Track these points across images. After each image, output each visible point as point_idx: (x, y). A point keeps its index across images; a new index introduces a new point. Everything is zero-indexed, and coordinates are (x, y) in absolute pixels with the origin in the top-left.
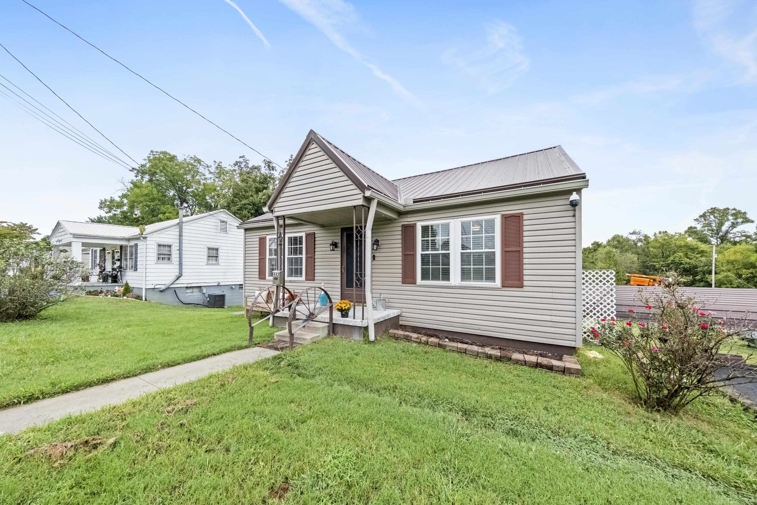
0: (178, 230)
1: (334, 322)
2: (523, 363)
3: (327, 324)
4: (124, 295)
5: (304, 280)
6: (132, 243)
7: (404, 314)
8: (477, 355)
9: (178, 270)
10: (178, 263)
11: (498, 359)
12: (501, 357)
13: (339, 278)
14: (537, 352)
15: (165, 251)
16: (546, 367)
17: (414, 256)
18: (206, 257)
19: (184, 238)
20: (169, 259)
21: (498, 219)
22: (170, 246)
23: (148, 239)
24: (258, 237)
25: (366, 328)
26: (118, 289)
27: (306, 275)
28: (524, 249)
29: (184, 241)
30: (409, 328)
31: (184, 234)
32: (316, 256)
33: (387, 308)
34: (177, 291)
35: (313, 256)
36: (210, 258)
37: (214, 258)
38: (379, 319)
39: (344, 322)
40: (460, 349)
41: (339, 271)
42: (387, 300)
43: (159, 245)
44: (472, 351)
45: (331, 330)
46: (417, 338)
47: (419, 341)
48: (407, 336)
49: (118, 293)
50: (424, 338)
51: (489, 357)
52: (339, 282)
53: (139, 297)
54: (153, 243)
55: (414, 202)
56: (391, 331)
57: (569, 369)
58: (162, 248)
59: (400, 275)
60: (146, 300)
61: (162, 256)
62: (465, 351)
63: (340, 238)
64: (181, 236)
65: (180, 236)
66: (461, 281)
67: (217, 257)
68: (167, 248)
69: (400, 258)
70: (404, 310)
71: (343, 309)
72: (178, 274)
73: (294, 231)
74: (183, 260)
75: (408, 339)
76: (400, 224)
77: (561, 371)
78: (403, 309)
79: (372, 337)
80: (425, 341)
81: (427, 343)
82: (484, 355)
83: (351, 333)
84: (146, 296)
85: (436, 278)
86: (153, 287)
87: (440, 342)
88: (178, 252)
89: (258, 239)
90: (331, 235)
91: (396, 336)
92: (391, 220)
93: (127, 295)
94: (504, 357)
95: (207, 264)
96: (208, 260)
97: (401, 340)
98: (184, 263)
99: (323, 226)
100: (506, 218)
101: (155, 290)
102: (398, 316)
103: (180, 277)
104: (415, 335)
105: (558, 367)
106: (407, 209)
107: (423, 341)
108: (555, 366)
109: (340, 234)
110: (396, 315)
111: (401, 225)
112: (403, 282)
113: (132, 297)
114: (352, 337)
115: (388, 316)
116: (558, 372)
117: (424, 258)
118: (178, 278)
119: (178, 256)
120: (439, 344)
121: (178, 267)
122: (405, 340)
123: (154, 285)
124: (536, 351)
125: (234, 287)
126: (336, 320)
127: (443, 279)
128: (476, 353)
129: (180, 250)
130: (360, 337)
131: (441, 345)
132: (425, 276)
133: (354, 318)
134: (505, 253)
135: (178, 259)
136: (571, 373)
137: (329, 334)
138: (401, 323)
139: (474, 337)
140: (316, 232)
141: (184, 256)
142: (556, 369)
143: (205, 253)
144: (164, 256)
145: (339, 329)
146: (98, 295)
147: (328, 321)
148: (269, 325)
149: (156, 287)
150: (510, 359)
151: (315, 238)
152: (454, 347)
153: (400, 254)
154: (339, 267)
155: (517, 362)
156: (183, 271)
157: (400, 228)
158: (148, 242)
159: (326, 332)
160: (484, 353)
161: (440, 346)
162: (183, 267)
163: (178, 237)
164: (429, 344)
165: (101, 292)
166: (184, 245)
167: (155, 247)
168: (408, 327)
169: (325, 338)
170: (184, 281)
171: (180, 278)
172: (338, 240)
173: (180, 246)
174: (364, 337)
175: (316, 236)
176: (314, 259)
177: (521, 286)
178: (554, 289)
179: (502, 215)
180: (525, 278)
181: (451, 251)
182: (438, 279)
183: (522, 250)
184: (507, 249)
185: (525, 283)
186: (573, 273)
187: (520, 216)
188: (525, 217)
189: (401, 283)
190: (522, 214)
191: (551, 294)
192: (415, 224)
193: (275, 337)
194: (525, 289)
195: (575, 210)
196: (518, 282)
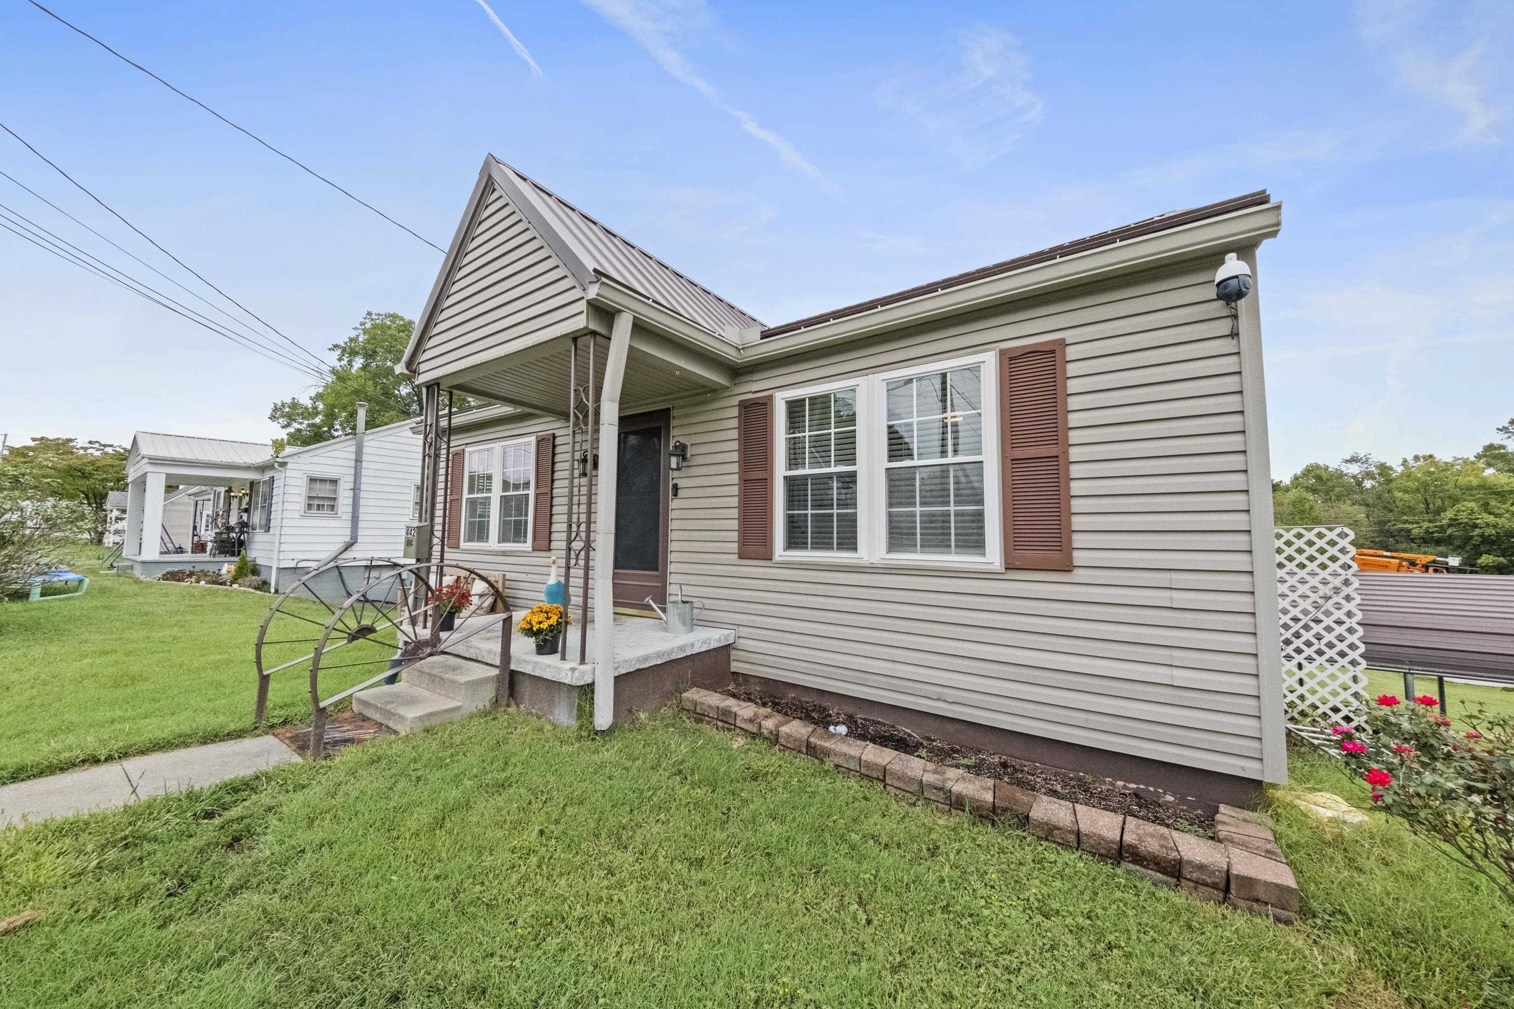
0: (353, 449)
1: (513, 667)
2: (1072, 838)
3: (495, 672)
4: (234, 580)
5: (530, 549)
6: (267, 476)
7: (742, 643)
8: (919, 793)
9: (348, 532)
10: (350, 515)
11: (986, 815)
12: (994, 809)
15: (324, 490)
16: (1157, 864)
17: (766, 483)
18: (411, 505)
19: (364, 464)
20: (332, 507)
21: (988, 365)
22: (334, 482)
23: (289, 466)
25: (587, 691)
26: (227, 568)
27: (534, 539)
28: (1071, 450)
29: (364, 472)
31: (365, 457)
32: (554, 491)
33: (693, 623)
34: (345, 575)
35: (548, 490)
38: (646, 658)
40: (868, 765)
43: (313, 480)
44: (903, 777)
45: (505, 691)
46: (751, 721)
47: (755, 730)
48: (728, 712)
49: (224, 578)
50: (770, 722)
51: (956, 803)
53: (264, 586)
54: (299, 474)
55: (764, 337)
56: (691, 693)
57: (1248, 882)
58: (318, 485)
59: (735, 536)
60: (277, 591)
61: (316, 502)
62: (883, 779)
64: (358, 460)
65: (356, 461)
66: (887, 553)
68: (328, 486)
69: (735, 490)
70: (743, 631)
71: (535, 629)
72: (348, 539)
73: (516, 432)
74: (362, 510)
75: (726, 720)
76: (735, 401)
77: (1214, 886)
78: (741, 629)
79: (603, 717)
80: (771, 732)
81: (774, 739)
82: (941, 794)
83: (551, 703)
84: (277, 584)
85: (823, 542)
86: (292, 564)
87: (812, 740)
88: (351, 493)
91: (698, 711)
92: (714, 391)
93: (240, 581)
94: (1005, 810)
97: (709, 723)
98: (362, 517)
100: (1012, 361)
101: (297, 571)
102: (728, 646)
103: (353, 544)
104: (747, 710)
105: (1202, 867)
106: (751, 355)
107: (765, 732)
108: (1189, 862)
111: (737, 403)
112: (742, 555)
113: (249, 586)
114: (552, 713)
115: (682, 648)
116: (1202, 889)
117: (794, 486)
118: (348, 547)
119: (350, 501)
120: (808, 745)
121: (349, 524)
122: (720, 724)
123: (295, 562)
126: (519, 661)
127: (842, 546)
128: (915, 787)
129: (356, 490)
130: (568, 715)
131: (814, 748)
132: (795, 539)
133: (564, 659)
134: (1012, 465)
135: (350, 509)
136: (1257, 900)
137: (496, 703)
138: (735, 666)
140: (557, 433)
141: (362, 502)
142: (1195, 875)
143: (411, 496)
144: (321, 503)
145: (525, 689)
146: (183, 581)
147: (497, 662)
149: (301, 565)
150: (1024, 821)
151: (554, 447)
152: (853, 757)
153: (735, 479)
155: (1049, 833)
156: (360, 532)
157: (735, 412)
158: (288, 473)
159: (488, 694)
160: (941, 789)
161: (811, 750)
162: (361, 525)
163: (353, 463)
164: (782, 741)
165: (191, 574)
166: (363, 480)
167: (304, 482)
168: (752, 680)
169: (484, 714)
170: (361, 554)
171: (353, 548)
173: (355, 483)
174: (579, 717)
175: (558, 441)
176: (552, 498)
177: (1068, 567)
178: (1174, 576)
179: (1002, 353)
180: (1078, 540)
181: (861, 468)
182: (828, 546)
183: (1066, 453)
184: (1019, 453)
185: (1079, 557)
186: (1239, 521)
187: (1053, 352)
188: (1072, 352)
189: (736, 556)
190: (1063, 343)
191: (1167, 593)
192: (770, 398)
193: (355, 707)
194: (1079, 575)
195: (1235, 317)
196: (1058, 554)
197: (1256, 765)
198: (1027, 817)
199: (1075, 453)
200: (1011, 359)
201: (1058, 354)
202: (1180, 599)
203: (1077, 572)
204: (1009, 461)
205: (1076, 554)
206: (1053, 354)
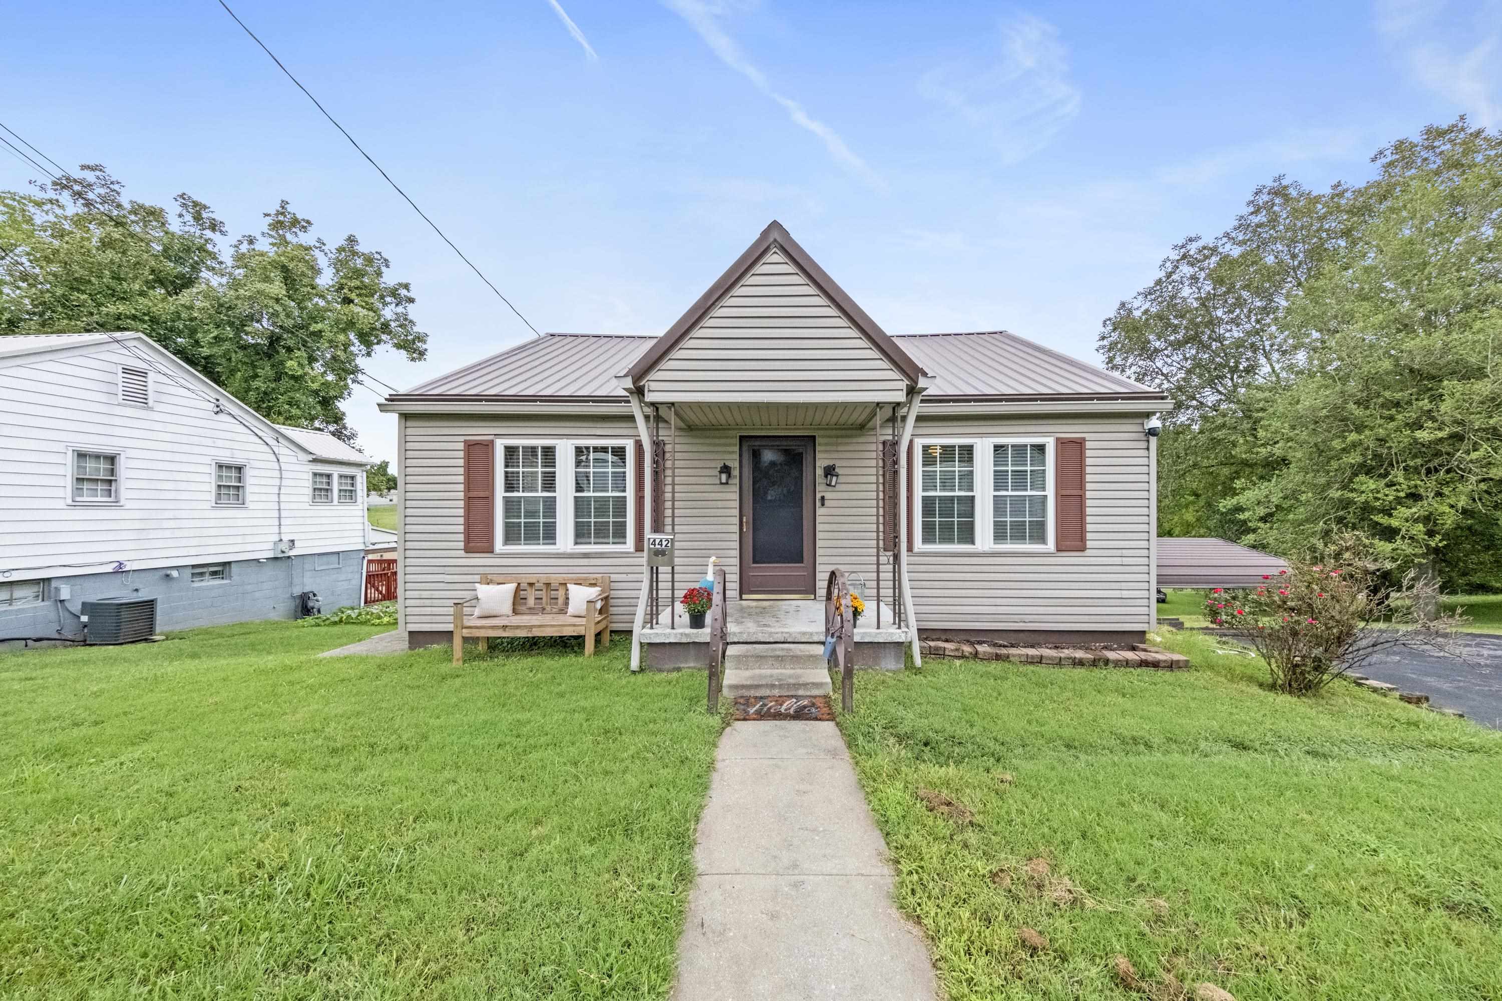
5: (632, 550)
8: (1059, 663)
11: (1094, 663)
12: (1095, 660)
13: (736, 545)
17: (909, 500)
18: (69, 482)
21: (1050, 444)
24: (462, 438)
25: (910, 644)
28: (1087, 493)
32: (667, 495)
36: (86, 486)
37: (100, 487)
39: (862, 637)
40: (1033, 657)
41: (736, 529)
44: (1051, 658)
46: (957, 650)
47: (959, 655)
48: (937, 648)
50: (967, 649)
51: (1080, 663)
52: (736, 553)
57: (1178, 661)
62: (1040, 660)
63: (737, 456)
66: (994, 544)
67: (110, 482)
73: (599, 432)
77: (1168, 667)
79: (918, 662)
80: (971, 653)
81: (976, 655)
83: (876, 657)
85: (947, 538)
89: (461, 446)
90: (705, 448)
94: (1099, 660)
95: (75, 505)
96: (78, 491)
99: (690, 429)
100: (1061, 443)
104: (949, 646)
105: (1165, 661)
107: (968, 654)
109: (737, 449)
114: (880, 663)
117: (928, 504)
120: (997, 655)
125: (175, 574)
127: (961, 541)
128: (1058, 660)
132: (931, 537)
133: (878, 627)
134: (1060, 498)
136: (1180, 667)
139: (1012, 634)
140: (668, 440)
143: (68, 468)
148: (627, 668)
150: (1107, 662)
151: (664, 452)
154: (736, 520)
155: (1117, 664)
160: (1070, 658)
161: (998, 657)
172: (734, 464)
174: (906, 662)
175: (668, 448)
176: (664, 501)
177: (1083, 549)
178: (1124, 551)
179: (1058, 439)
180: (1088, 536)
181: (977, 493)
182: (950, 540)
183: (1085, 494)
184: (1064, 492)
185: (1089, 544)
188: (1088, 445)
190: (1084, 439)
191: (1120, 559)
192: (911, 441)
194: (1088, 553)
195: (1148, 441)
196: (1080, 543)
197: (1147, 625)
199: (1088, 494)
201: (1082, 444)
203: (1087, 551)
204: (1059, 497)
205: (1088, 542)
206: (1080, 444)
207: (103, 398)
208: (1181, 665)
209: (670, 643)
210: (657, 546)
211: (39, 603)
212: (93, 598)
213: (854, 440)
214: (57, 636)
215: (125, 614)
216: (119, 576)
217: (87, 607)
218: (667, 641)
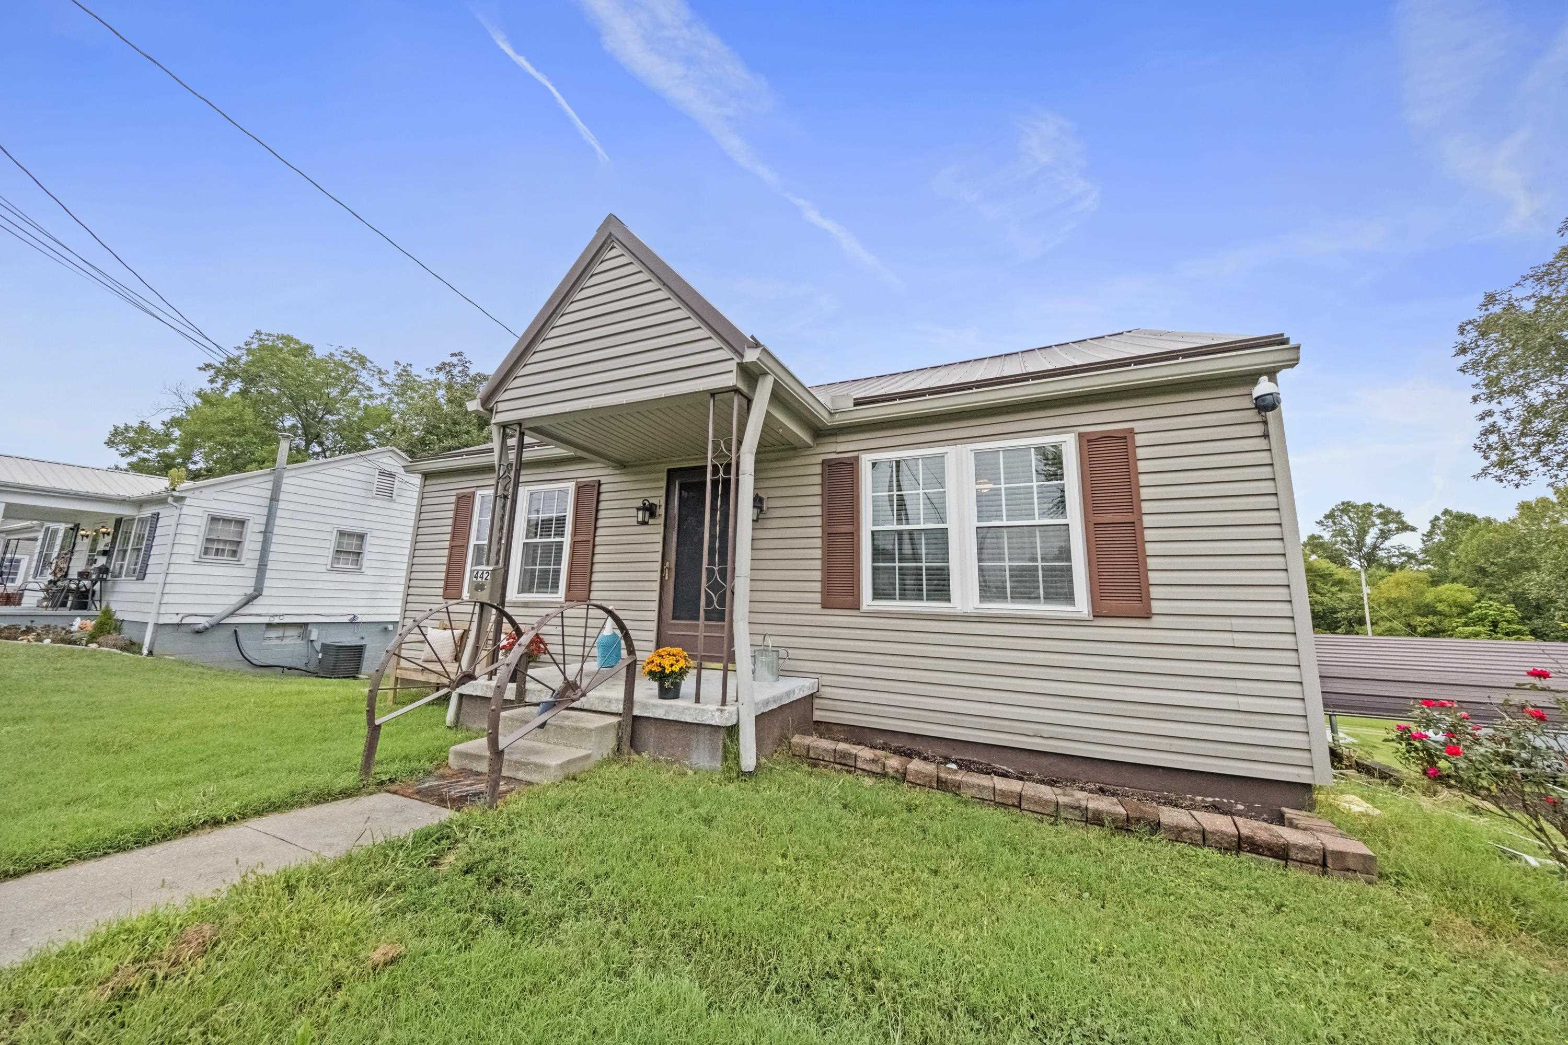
0: (270, 485)
1: (636, 712)
2: (1199, 837)
3: (615, 720)
4: (92, 638)
5: (563, 600)
6: (147, 512)
7: (826, 692)
8: (1055, 813)
9: (252, 582)
10: (257, 562)
11: (1124, 826)
12: (1128, 819)
13: (655, 596)
14: (1203, 801)
15: (227, 532)
16: (1270, 850)
17: (853, 536)
18: (331, 553)
19: (281, 505)
20: (234, 553)
21: (1069, 444)
22: (241, 523)
23: (187, 502)
24: (453, 493)
25: (733, 731)
26: (80, 623)
27: (569, 588)
28: (1144, 518)
29: (279, 513)
30: (840, 732)
31: (282, 496)
32: (597, 539)
33: (782, 673)
34: (240, 634)
35: (590, 538)
36: (342, 556)
37: (351, 557)
38: (767, 702)
39: (667, 712)
40: (1003, 793)
41: (657, 576)
42: (783, 653)
43: (214, 519)
44: (1038, 801)
45: (626, 738)
46: (874, 761)
47: (879, 770)
48: (845, 755)
49: (77, 636)
50: (894, 762)
51: (1095, 819)
52: (655, 606)
53: (132, 646)
54: (200, 512)
55: (855, 405)
56: (796, 739)
57: (1340, 856)
58: (220, 526)
59: (818, 586)
60: (150, 653)
61: (215, 546)
62: (1018, 802)
63: (663, 492)
64: (274, 499)
65: (272, 499)
66: (980, 603)
67: (359, 554)
68: (233, 528)
69: (818, 542)
70: (826, 680)
71: (667, 672)
72: (250, 591)
74: (271, 556)
75: (846, 763)
76: (819, 459)
77: (1315, 863)
78: (824, 677)
79: (748, 761)
80: (897, 771)
81: (902, 776)
82: (1077, 812)
83: (687, 746)
84: (152, 644)
85: (912, 594)
86: (176, 620)
87: (942, 775)
88: (260, 537)
89: (453, 499)
90: (640, 486)
91: (812, 755)
92: (795, 449)
93: (100, 639)
94: (1138, 820)
95: (332, 570)
96: (336, 559)
97: (825, 767)
98: (270, 565)
99: (622, 465)
100: (1090, 443)
101: (181, 629)
102: (812, 695)
103: (256, 597)
104: (865, 753)
105: (1304, 848)
106: (839, 420)
107: (891, 772)
108: (1295, 845)
109: (663, 484)
110: (807, 693)
111: (820, 461)
112: (826, 605)
113: (114, 646)
114: (688, 758)
115: (788, 694)
116: (1306, 866)
117: (881, 541)
118: (249, 600)
119: (259, 546)
120: (939, 780)
121: (254, 573)
122: (838, 767)
123: (180, 617)
124: (1199, 798)
126: (644, 706)
127: (932, 597)
128: (1052, 809)
129: (267, 533)
130: (713, 757)
131: (945, 782)
132: (882, 589)
133: (697, 700)
134: (1094, 528)
135: (257, 555)
136: (1348, 870)
137: (619, 749)
138: (818, 715)
139: (1023, 757)
140: (603, 480)
141: (273, 548)
142: (1300, 856)
143: (331, 543)
144: (221, 547)
145: (649, 735)
146: (16, 639)
147: (620, 708)
148: (444, 722)
149: (186, 621)
150: (1156, 827)
151: (599, 493)
152: (985, 787)
153: (818, 532)
154: (657, 566)
155: (1178, 834)
156: (267, 583)
157: (818, 470)
158: (185, 510)
159: (610, 742)
160: (1077, 808)
161: (942, 785)
162: (269, 574)
163: (267, 502)
164: (910, 778)
165: (28, 630)
166: (278, 522)
167: (203, 522)
168: (835, 728)
169: (607, 762)
170: (264, 610)
171: (255, 602)
172: (659, 499)
173: (267, 524)
174: (725, 759)
175: (603, 488)
176: (594, 546)
177: (1148, 615)
178: (1234, 621)
179: (1081, 435)
180: (1155, 592)
181: (952, 525)
182: (919, 598)
183: (1141, 520)
184: (1100, 519)
185: (1156, 606)
186: (1280, 578)
187: (1125, 438)
188: (1140, 440)
189: (819, 606)
190: (1131, 431)
191: (1228, 636)
192: (857, 459)
193: (452, 761)
194: (1156, 621)
195: (1265, 423)
196: (1137, 605)
197: (1307, 772)
198: (1159, 824)
199: (1147, 521)
200: (1089, 441)
201: (1129, 440)
202: (1240, 640)
203: (1155, 618)
204: (1091, 527)
205: (1154, 604)
206: (1124, 439)
207: (363, 493)
208: (1351, 863)
209: (477, 696)
210: (479, 579)
211: (299, 641)
212: (328, 641)
213: (789, 463)
214: (304, 668)
215: (342, 656)
216: (352, 625)
217: (325, 647)
218: (474, 694)
